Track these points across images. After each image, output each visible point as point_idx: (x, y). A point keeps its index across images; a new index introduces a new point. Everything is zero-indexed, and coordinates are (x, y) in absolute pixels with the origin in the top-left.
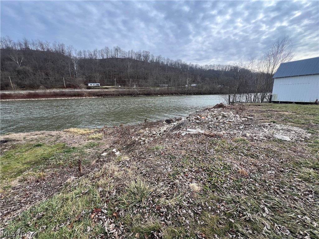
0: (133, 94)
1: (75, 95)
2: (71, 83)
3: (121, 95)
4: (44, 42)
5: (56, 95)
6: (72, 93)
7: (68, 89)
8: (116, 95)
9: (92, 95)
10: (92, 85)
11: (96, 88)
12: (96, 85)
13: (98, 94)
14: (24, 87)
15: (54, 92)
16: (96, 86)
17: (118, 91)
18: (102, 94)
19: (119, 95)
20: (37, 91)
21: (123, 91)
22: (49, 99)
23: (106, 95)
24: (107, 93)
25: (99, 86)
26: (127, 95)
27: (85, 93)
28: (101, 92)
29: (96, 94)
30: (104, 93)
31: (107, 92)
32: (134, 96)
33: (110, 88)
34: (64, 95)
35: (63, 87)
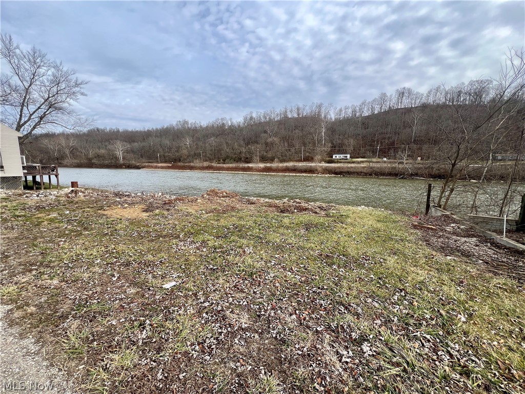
0: (401, 175)
1: (305, 171)
2: (310, 155)
3: (375, 174)
4: (301, 106)
5: (287, 170)
6: (305, 167)
7: (305, 163)
8: (366, 174)
9: (327, 172)
10: (338, 158)
11: (340, 162)
12: (343, 157)
13: (336, 171)
14: (267, 160)
15: (286, 166)
16: (343, 159)
17: (371, 168)
18: (342, 170)
19: (371, 175)
20: (272, 165)
21: (381, 168)
22: (278, 174)
23: (348, 172)
24: (352, 170)
25: (347, 159)
26: (387, 176)
27: (319, 169)
28: (343, 168)
29: (333, 171)
30: (346, 170)
31: (352, 167)
32: (402, 178)
33: (363, 162)
34: (294, 170)
35: (300, 161)
